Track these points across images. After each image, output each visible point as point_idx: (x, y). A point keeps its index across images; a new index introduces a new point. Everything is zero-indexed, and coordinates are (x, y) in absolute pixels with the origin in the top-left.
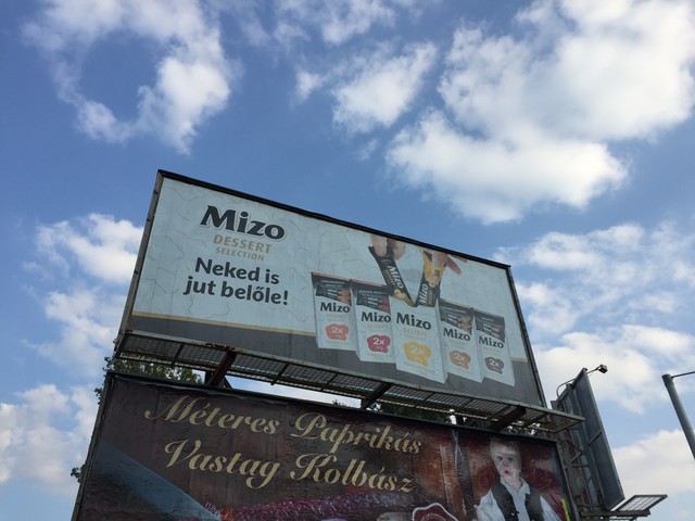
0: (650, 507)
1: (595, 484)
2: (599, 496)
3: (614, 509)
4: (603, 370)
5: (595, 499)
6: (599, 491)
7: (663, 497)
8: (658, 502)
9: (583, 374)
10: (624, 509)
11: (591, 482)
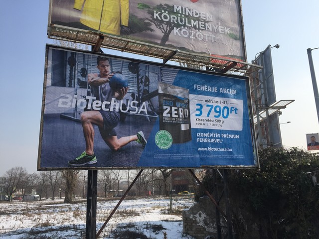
0: (287, 105)
1: (265, 96)
5: (264, 102)
6: (266, 99)
7: (293, 101)
8: (290, 103)
10: (276, 106)
11: (263, 95)
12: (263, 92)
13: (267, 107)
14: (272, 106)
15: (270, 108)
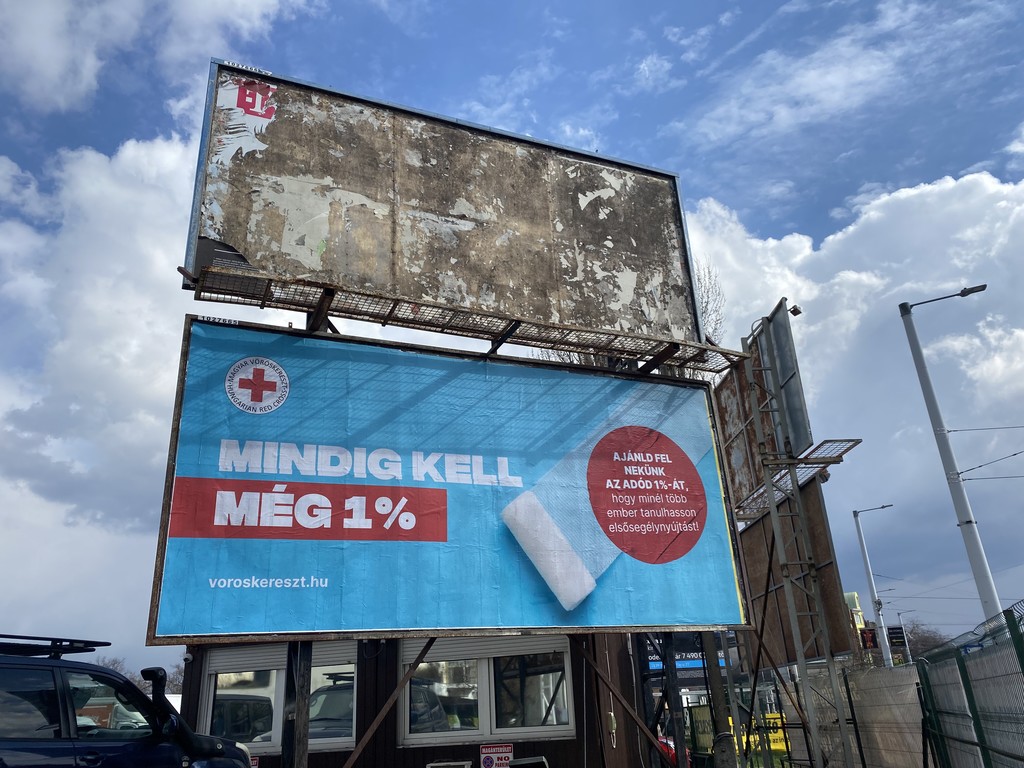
0: (844, 453)
1: (785, 431)
2: (787, 443)
5: (782, 446)
6: (787, 438)
7: (858, 442)
8: (852, 447)
9: (781, 306)
10: (814, 456)
11: (779, 428)
12: (777, 419)
13: (792, 461)
14: (806, 457)
15: (801, 461)
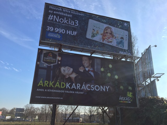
1: (149, 71)
2: (149, 73)
3: (152, 76)
4: (156, 46)
7: (164, 74)
8: (163, 75)
9: (150, 47)
10: (155, 76)
13: (150, 77)
